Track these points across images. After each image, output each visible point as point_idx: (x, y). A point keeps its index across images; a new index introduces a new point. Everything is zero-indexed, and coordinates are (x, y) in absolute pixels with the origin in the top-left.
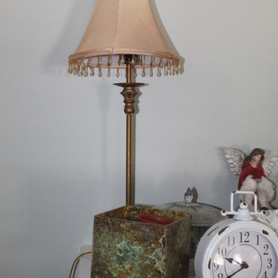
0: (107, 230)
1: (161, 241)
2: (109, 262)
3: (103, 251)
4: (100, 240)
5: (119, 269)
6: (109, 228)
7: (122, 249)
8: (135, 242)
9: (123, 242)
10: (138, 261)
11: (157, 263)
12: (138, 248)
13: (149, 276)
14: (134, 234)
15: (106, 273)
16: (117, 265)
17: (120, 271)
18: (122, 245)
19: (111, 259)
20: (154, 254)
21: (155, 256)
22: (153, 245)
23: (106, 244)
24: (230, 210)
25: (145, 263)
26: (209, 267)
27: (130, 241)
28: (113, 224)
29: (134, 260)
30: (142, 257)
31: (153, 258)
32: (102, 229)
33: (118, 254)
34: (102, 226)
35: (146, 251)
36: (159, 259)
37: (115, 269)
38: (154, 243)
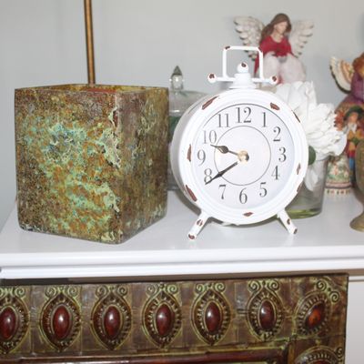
0: (33, 108)
1: (110, 117)
2: (38, 156)
3: (30, 140)
4: (25, 125)
5: (54, 166)
6: (35, 104)
7: (56, 135)
8: (74, 123)
9: (58, 124)
10: (80, 151)
11: (107, 151)
12: (78, 131)
13: (97, 172)
14: (72, 109)
15: (37, 173)
16: (50, 160)
17: (56, 169)
18: (56, 128)
19: (43, 151)
20: (102, 137)
21: (104, 140)
22: (99, 124)
23: (34, 129)
24: (221, 76)
25: (91, 152)
26: (189, 158)
27: (67, 122)
28: (41, 98)
29: (74, 150)
30: (85, 144)
31: (102, 144)
32: (26, 107)
33: (52, 142)
34: (26, 102)
35: (90, 134)
36: (109, 144)
37: (49, 166)
38: (100, 121)
